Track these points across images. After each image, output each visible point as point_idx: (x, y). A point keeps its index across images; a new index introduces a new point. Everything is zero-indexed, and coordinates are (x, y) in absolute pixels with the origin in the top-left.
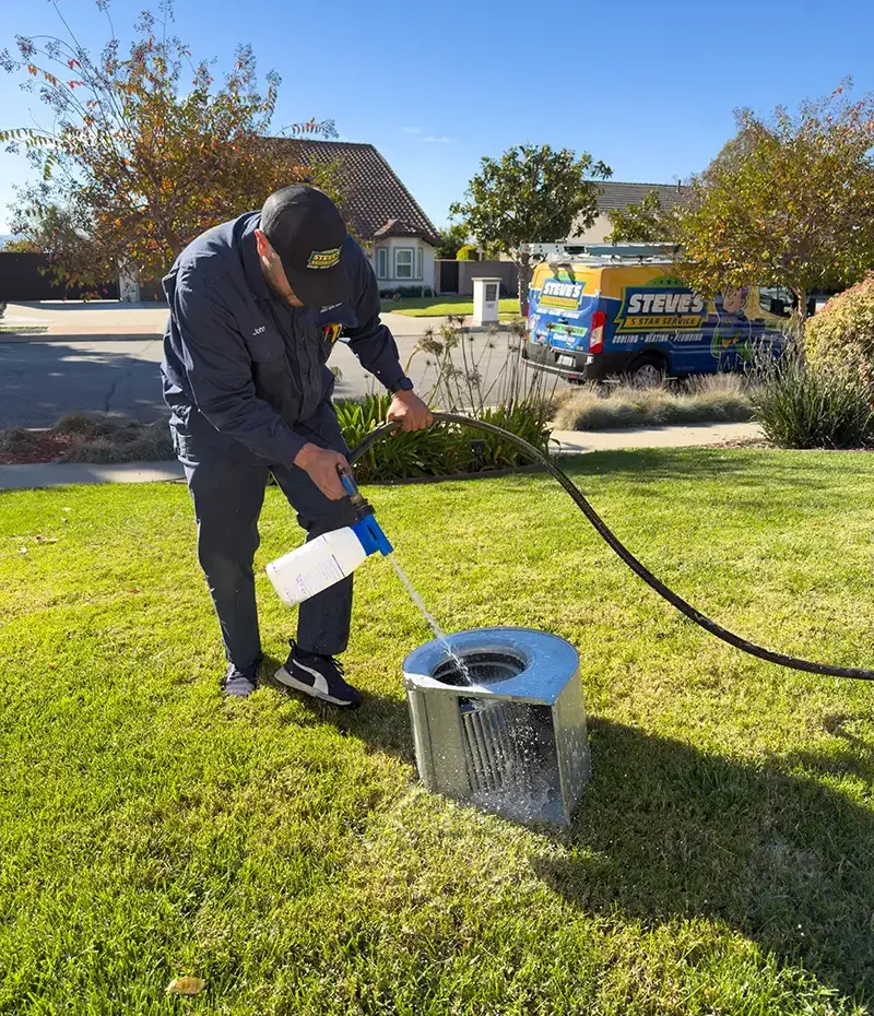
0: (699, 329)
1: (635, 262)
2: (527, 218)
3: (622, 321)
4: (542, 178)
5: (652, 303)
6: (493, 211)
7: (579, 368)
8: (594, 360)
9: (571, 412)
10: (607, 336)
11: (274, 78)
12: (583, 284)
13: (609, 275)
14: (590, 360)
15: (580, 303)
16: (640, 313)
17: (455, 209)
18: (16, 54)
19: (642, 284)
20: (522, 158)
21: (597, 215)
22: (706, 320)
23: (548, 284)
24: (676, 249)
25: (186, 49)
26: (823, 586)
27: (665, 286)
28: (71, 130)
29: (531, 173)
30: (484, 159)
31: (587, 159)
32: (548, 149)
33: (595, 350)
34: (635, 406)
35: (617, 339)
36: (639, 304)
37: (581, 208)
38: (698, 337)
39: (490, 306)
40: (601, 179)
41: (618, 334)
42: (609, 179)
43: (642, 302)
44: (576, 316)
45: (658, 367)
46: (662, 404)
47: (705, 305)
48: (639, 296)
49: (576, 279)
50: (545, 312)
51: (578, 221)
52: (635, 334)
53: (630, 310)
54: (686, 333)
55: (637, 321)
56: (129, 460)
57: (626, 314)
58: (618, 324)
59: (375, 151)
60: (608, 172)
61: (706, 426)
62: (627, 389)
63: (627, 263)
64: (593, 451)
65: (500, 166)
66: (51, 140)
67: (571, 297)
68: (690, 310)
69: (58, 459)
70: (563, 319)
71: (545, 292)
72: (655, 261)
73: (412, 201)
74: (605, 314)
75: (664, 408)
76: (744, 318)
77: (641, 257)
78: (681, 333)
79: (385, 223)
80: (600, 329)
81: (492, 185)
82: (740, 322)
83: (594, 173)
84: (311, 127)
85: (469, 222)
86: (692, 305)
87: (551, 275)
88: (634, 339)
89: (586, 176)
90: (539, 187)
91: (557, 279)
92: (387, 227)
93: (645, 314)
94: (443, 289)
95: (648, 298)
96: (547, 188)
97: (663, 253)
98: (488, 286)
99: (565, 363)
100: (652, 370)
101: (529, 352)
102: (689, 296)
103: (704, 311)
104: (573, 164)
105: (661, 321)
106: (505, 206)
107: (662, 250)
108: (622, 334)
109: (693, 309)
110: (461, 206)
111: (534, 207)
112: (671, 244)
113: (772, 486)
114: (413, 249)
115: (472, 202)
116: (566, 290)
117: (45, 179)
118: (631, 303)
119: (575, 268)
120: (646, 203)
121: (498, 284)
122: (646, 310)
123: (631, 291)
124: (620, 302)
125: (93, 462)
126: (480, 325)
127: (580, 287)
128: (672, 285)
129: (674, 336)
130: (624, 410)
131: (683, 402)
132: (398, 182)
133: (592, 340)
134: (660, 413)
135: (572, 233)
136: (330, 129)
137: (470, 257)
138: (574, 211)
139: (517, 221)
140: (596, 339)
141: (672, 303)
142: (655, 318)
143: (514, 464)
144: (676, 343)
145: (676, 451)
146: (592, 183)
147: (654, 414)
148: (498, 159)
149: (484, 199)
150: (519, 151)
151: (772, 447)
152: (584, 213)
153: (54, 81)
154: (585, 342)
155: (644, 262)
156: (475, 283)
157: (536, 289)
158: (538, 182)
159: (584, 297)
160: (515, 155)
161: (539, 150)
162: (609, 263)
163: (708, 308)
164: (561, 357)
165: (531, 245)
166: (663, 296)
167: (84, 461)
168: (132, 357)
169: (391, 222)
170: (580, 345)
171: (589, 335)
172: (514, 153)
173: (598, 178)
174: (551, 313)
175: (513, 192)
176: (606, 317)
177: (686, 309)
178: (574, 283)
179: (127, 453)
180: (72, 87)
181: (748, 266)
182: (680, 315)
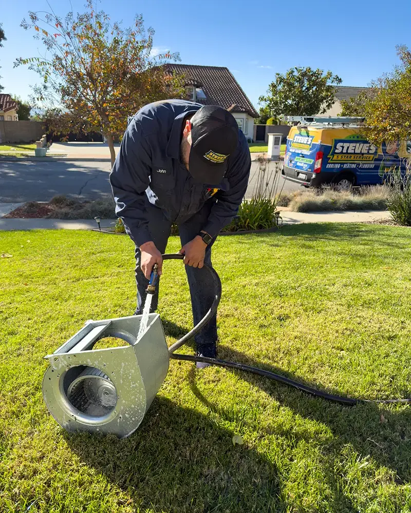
0: (373, 162)
1: (341, 126)
2: (297, 104)
3: (332, 157)
4: (306, 84)
5: (348, 147)
6: (280, 100)
7: (308, 180)
8: (316, 176)
9: (297, 203)
10: (324, 164)
11: (152, 31)
12: (313, 137)
13: (326, 133)
14: (314, 176)
15: (311, 147)
16: (342, 153)
17: (262, 99)
18: (29, 21)
19: (343, 138)
20: (296, 74)
21: (333, 103)
22: (377, 157)
23: (296, 137)
24: (363, 120)
25: (108, 16)
26: (368, 304)
27: (356, 139)
28: (58, 58)
29: (300, 81)
30: (277, 74)
31: (330, 74)
32: (310, 69)
33: (317, 172)
34: (331, 200)
35: (329, 166)
36: (341, 148)
37: (325, 99)
38: (372, 166)
39: (276, 148)
40: (336, 85)
41: (329, 163)
42: (341, 85)
43: (343, 147)
44: (309, 154)
45: (350, 181)
46: (345, 200)
47: (376, 149)
48: (341, 144)
49: (310, 135)
50: (293, 151)
51: (323, 106)
52: (338, 163)
53: (336, 151)
54: (365, 164)
55: (340, 157)
56: (78, 219)
57: (334, 153)
58: (330, 158)
59: (228, 71)
60: (340, 81)
61: (367, 212)
62: (332, 192)
63: (336, 127)
64: (302, 223)
65: (285, 78)
66: (48, 63)
67: (307, 144)
68: (368, 152)
69: (46, 217)
70: (302, 155)
71: (295, 141)
72: (351, 126)
73: (245, 96)
74: (323, 153)
75: (346, 202)
76: (397, 157)
77: (344, 124)
78: (363, 164)
79: (230, 106)
80: (320, 161)
81: (280, 87)
82: (395, 159)
83: (333, 81)
84: (168, 56)
85: (268, 106)
86: (370, 149)
87: (298, 132)
88: (338, 166)
89: (329, 83)
90: (304, 88)
91: (300, 135)
92: (231, 108)
93: (345, 153)
94: (257, 139)
95: (346, 145)
96: (308, 89)
97: (355, 122)
98: (276, 138)
99: (302, 178)
100: (347, 182)
101: (285, 171)
102: (368, 145)
103: (376, 153)
104: (322, 77)
105: (353, 157)
106: (287, 98)
107: (355, 121)
108: (331, 163)
109: (370, 152)
110: (265, 98)
111: (301, 98)
112: (360, 118)
113: (376, 245)
114: (243, 119)
115: (270, 95)
116: (304, 140)
117: (45, 82)
118: (337, 147)
119: (309, 129)
120: (360, 97)
121: (281, 137)
122: (345, 151)
123: (337, 142)
124: (332, 147)
125: (61, 218)
126: (270, 157)
127: (311, 139)
128: (360, 139)
129: (359, 165)
130: (325, 202)
131: (356, 199)
132: (238, 85)
133: (316, 166)
134: (344, 204)
135: (320, 112)
136: (177, 57)
137: (273, 124)
138: (322, 101)
139: (291, 105)
140: (318, 165)
141: (360, 148)
142: (349, 155)
143: (255, 228)
144: (361, 169)
145: (341, 224)
146: (331, 86)
147: (341, 204)
148: (284, 74)
149: (276, 94)
150: (295, 70)
151: (395, 224)
152: (327, 102)
153: (46, 33)
154: (312, 167)
155: (345, 127)
156: (270, 136)
157: (291, 139)
158: (304, 86)
159: (313, 144)
160: (293, 72)
161: (305, 70)
162: (327, 127)
163: (378, 151)
164: (300, 174)
165: (288, 117)
166: (354, 145)
167: (58, 218)
168: (99, 169)
169: (233, 105)
170: (309, 168)
171: (314, 164)
172: (292, 71)
173: (335, 84)
174: (297, 152)
175: (290, 91)
176: (323, 154)
177: (366, 152)
178: (308, 136)
179: (77, 215)
180: (56, 37)
181: (397, 130)
182: (363, 154)
